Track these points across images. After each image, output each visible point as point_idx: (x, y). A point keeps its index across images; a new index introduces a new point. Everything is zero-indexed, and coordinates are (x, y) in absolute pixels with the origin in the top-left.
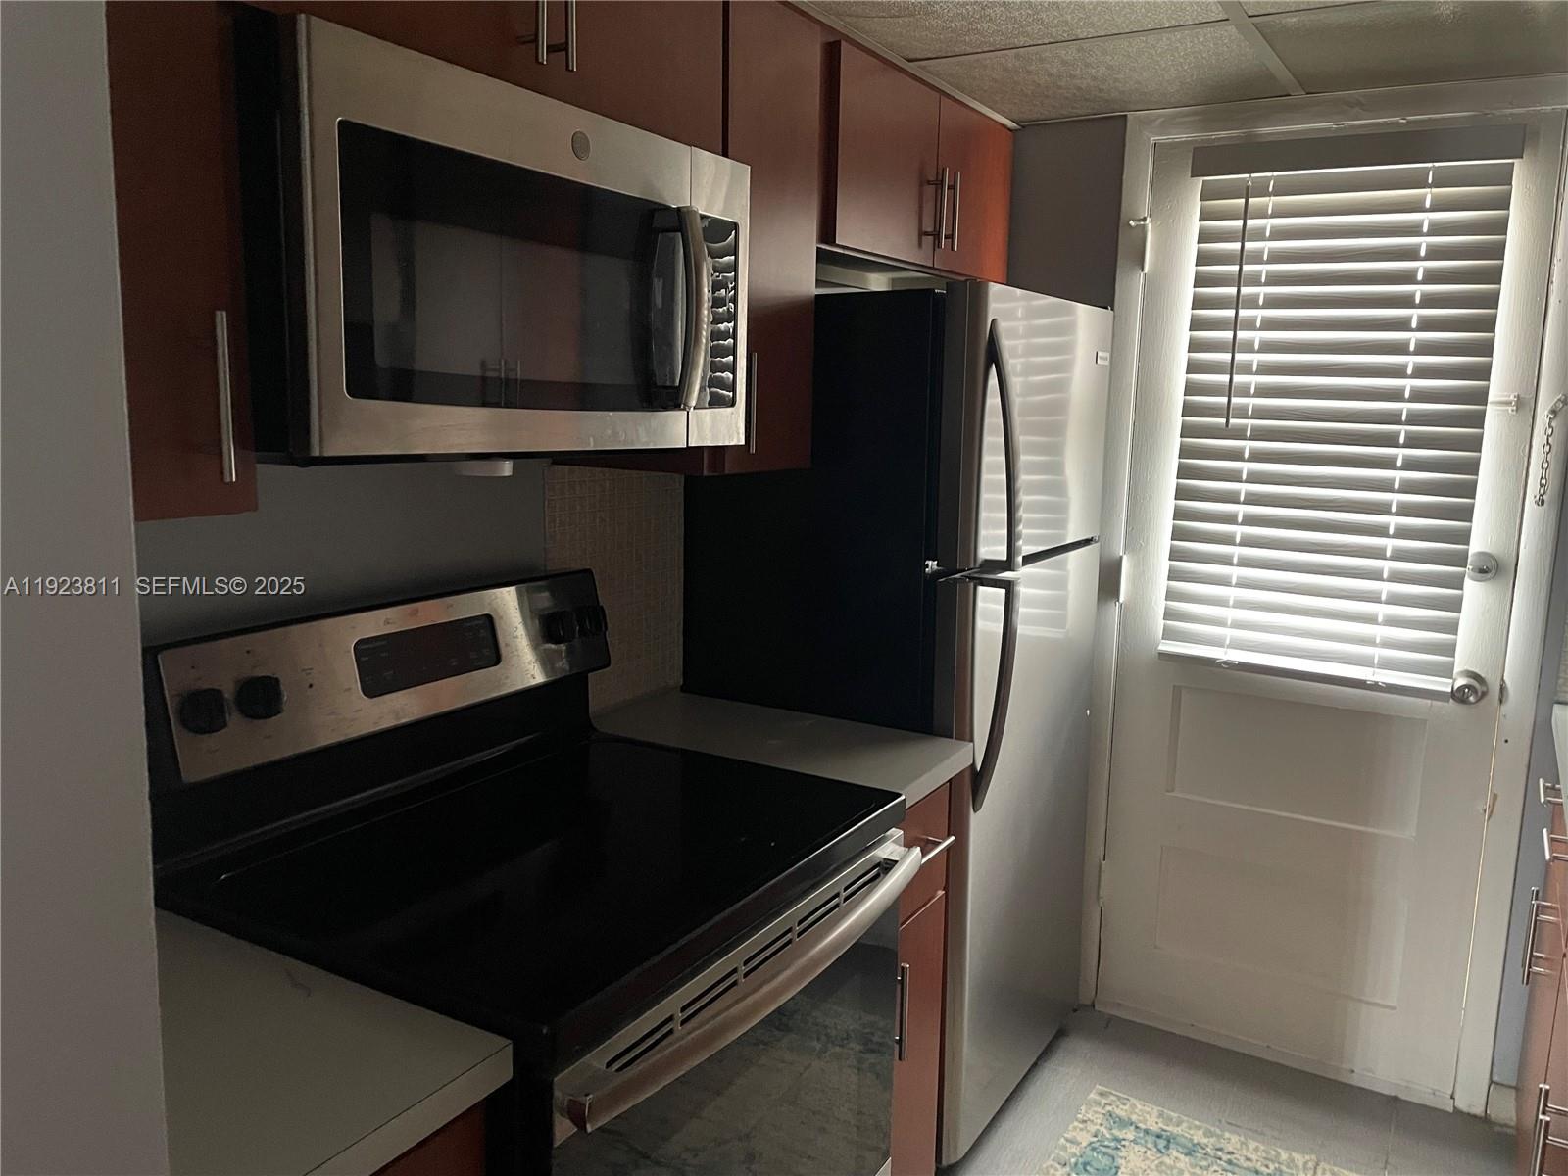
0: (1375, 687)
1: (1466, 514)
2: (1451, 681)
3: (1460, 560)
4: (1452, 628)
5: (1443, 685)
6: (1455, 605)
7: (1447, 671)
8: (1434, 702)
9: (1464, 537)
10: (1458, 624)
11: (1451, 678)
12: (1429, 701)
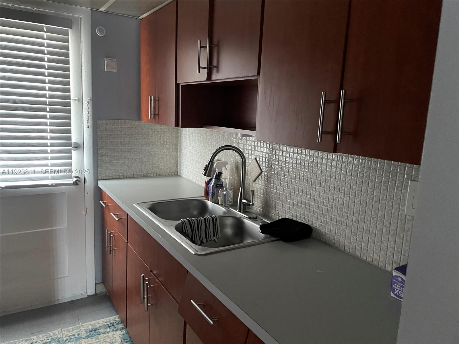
0: (52, 185)
1: (69, 132)
2: (72, 180)
3: (70, 145)
4: (70, 165)
5: (71, 181)
6: (70, 158)
7: (70, 177)
8: (67, 186)
9: (70, 138)
10: (71, 163)
11: (72, 179)
12: (66, 186)
